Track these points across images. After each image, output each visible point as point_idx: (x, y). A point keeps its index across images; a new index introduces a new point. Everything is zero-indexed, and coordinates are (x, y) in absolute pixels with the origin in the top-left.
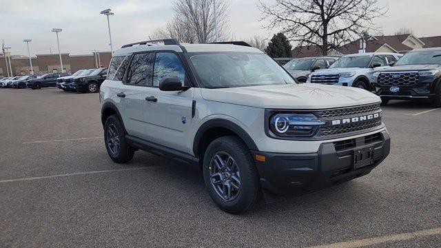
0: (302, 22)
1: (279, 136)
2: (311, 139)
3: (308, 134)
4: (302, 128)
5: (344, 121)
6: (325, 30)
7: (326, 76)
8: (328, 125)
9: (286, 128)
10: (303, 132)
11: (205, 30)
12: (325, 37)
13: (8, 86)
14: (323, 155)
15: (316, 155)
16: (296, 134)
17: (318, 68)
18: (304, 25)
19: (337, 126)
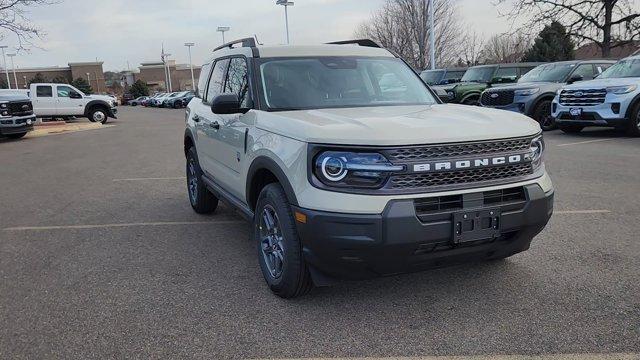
0: (567, 4)
1: (328, 186)
2: (375, 192)
3: (373, 184)
4: (367, 174)
5: (438, 166)
6: (608, 16)
7: (584, 91)
8: (406, 172)
9: (341, 174)
10: (368, 181)
11: (425, 20)
12: (607, 28)
13: (163, 106)
14: (391, 218)
15: (380, 217)
16: (357, 183)
17: (578, 79)
18: (570, 9)
19: (424, 174)
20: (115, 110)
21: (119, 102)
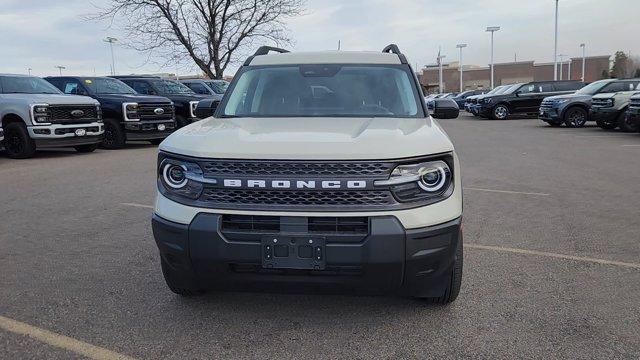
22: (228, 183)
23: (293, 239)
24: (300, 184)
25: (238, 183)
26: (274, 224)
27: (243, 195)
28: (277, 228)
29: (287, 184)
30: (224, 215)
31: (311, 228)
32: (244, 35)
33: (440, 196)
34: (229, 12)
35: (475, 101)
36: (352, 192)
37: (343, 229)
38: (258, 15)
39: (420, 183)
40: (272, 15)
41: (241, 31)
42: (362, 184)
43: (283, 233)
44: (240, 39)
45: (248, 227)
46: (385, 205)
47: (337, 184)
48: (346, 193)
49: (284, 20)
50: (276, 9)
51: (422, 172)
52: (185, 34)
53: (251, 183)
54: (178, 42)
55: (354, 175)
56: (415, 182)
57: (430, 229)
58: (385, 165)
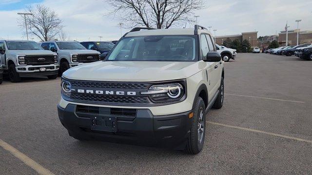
20: (234, 56)
21: (261, 51)
22: (79, 91)
23: (103, 118)
24: (107, 92)
25: (83, 91)
26: (96, 110)
27: (85, 97)
28: (98, 112)
29: (102, 92)
30: (77, 105)
31: (112, 113)
32: (174, 20)
33: (178, 100)
34: (166, 10)
35: (299, 51)
36: (130, 97)
37: (125, 114)
38: (182, 10)
39: (168, 93)
40: (188, 10)
41: (173, 18)
42: (134, 93)
43: (100, 115)
44: (172, 22)
45: (86, 111)
46: (145, 104)
47: (123, 93)
48: (127, 97)
49: (194, 12)
50: (190, 7)
51: (170, 88)
52: (146, 20)
53: (88, 91)
54: (144, 24)
55: (131, 89)
56: (166, 93)
57: (168, 116)
58: (145, 85)
